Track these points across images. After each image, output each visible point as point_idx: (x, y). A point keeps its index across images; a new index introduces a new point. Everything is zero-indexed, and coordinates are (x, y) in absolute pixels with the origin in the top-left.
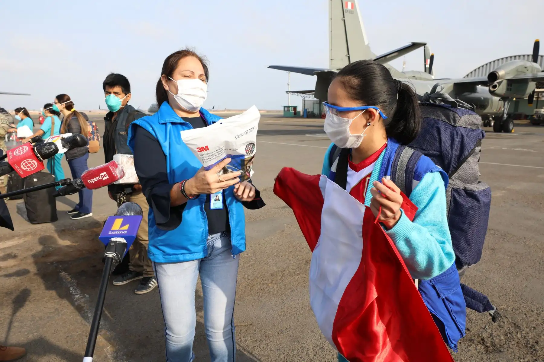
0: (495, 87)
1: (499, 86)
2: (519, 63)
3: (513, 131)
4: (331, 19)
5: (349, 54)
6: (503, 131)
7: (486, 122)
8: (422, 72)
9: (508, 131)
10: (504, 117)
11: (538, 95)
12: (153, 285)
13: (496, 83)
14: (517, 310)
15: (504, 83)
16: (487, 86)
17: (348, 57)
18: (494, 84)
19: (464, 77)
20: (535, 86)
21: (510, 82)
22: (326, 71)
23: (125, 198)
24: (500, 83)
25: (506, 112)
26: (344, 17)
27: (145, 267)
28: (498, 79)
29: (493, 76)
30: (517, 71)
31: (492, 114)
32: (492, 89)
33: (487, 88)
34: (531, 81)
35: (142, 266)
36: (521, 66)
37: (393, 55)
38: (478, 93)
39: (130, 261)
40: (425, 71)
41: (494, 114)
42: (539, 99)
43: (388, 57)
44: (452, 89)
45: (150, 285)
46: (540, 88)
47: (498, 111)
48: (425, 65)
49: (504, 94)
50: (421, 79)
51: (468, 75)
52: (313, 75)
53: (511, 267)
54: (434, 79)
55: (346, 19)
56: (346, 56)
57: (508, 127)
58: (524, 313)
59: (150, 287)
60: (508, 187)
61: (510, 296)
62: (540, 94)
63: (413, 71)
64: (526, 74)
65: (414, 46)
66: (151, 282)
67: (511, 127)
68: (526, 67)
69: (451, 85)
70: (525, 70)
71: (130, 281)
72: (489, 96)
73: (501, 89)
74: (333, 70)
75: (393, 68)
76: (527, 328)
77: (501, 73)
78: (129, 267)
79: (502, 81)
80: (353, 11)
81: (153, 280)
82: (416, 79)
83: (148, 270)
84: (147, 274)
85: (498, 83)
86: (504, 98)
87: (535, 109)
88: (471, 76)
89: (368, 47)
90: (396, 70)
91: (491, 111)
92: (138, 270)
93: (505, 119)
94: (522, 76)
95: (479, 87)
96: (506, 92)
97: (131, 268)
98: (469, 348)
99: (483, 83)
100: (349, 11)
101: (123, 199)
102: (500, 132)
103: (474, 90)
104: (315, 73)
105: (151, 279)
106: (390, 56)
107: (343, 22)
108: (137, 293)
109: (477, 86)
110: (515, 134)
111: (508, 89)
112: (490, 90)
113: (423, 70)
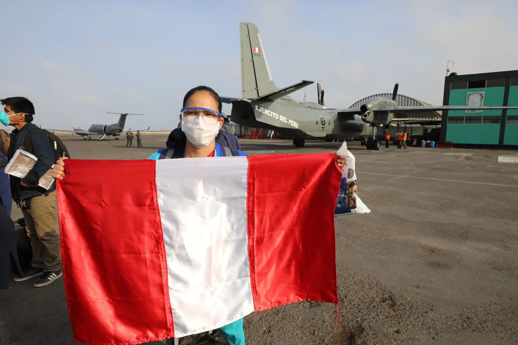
0: (366, 116)
1: (368, 115)
2: (381, 99)
3: (380, 149)
4: (243, 60)
5: (257, 87)
6: (373, 149)
7: (363, 142)
8: (317, 104)
9: (376, 149)
10: (374, 139)
11: (398, 123)
12: (52, 278)
13: (366, 113)
14: (341, 276)
15: (372, 114)
16: (360, 115)
17: (257, 90)
18: (365, 114)
19: (349, 108)
20: (393, 116)
21: (376, 113)
22: (239, 100)
23: (24, 203)
24: (369, 113)
25: (374, 134)
26: (253, 59)
27: (45, 263)
28: (367, 110)
29: (364, 108)
30: (380, 104)
31: (367, 136)
32: (364, 118)
33: (360, 117)
34: (389, 113)
35: (43, 263)
36: (382, 101)
37: (292, 89)
38: (355, 120)
39: (33, 259)
40: (319, 103)
41: (368, 136)
42: (399, 126)
43: (287, 90)
44: (336, 117)
45: (49, 278)
46: (399, 118)
47: (370, 134)
48: (319, 98)
49: (372, 121)
50: (315, 108)
51: (351, 107)
52: (229, 103)
53: (347, 246)
54: (325, 109)
55: (254, 60)
56: (255, 89)
57: (376, 146)
58: (344, 277)
59: (50, 280)
60: (363, 189)
61: (339, 266)
62: (399, 122)
63: (309, 102)
64: (386, 108)
65: (305, 83)
66: (51, 276)
67: (378, 146)
68: (386, 102)
69: (336, 113)
70: (385, 104)
71: (32, 277)
72: (363, 122)
73: (370, 117)
74: (244, 100)
75: (292, 99)
76: (343, 287)
77: (369, 106)
78: (32, 264)
79: (370, 112)
80: (260, 55)
81: (53, 274)
82: (311, 109)
83: (48, 266)
84: (47, 269)
85: (367, 113)
86: (373, 125)
87: (396, 133)
88: (353, 108)
89: (272, 82)
90: (295, 101)
91: (365, 134)
92: (40, 266)
93: (374, 140)
94: (383, 109)
95: (356, 116)
96: (373, 120)
97: (34, 265)
98: (299, 306)
99: (359, 113)
100: (256, 54)
101: (22, 205)
102: (371, 149)
103: (353, 118)
104: (230, 101)
105: (51, 273)
106: (289, 89)
107: (252, 63)
108: (36, 286)
109: (355, 115)
110: (381, 151)
111: (375, 118)
112: (362, 118)
113: (318, 102)
